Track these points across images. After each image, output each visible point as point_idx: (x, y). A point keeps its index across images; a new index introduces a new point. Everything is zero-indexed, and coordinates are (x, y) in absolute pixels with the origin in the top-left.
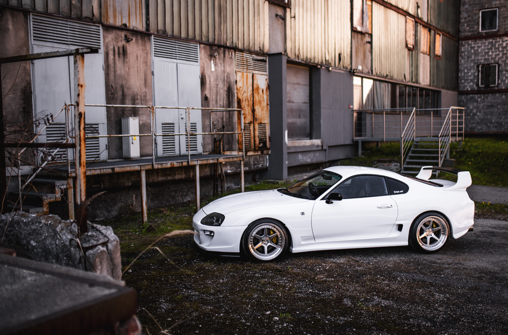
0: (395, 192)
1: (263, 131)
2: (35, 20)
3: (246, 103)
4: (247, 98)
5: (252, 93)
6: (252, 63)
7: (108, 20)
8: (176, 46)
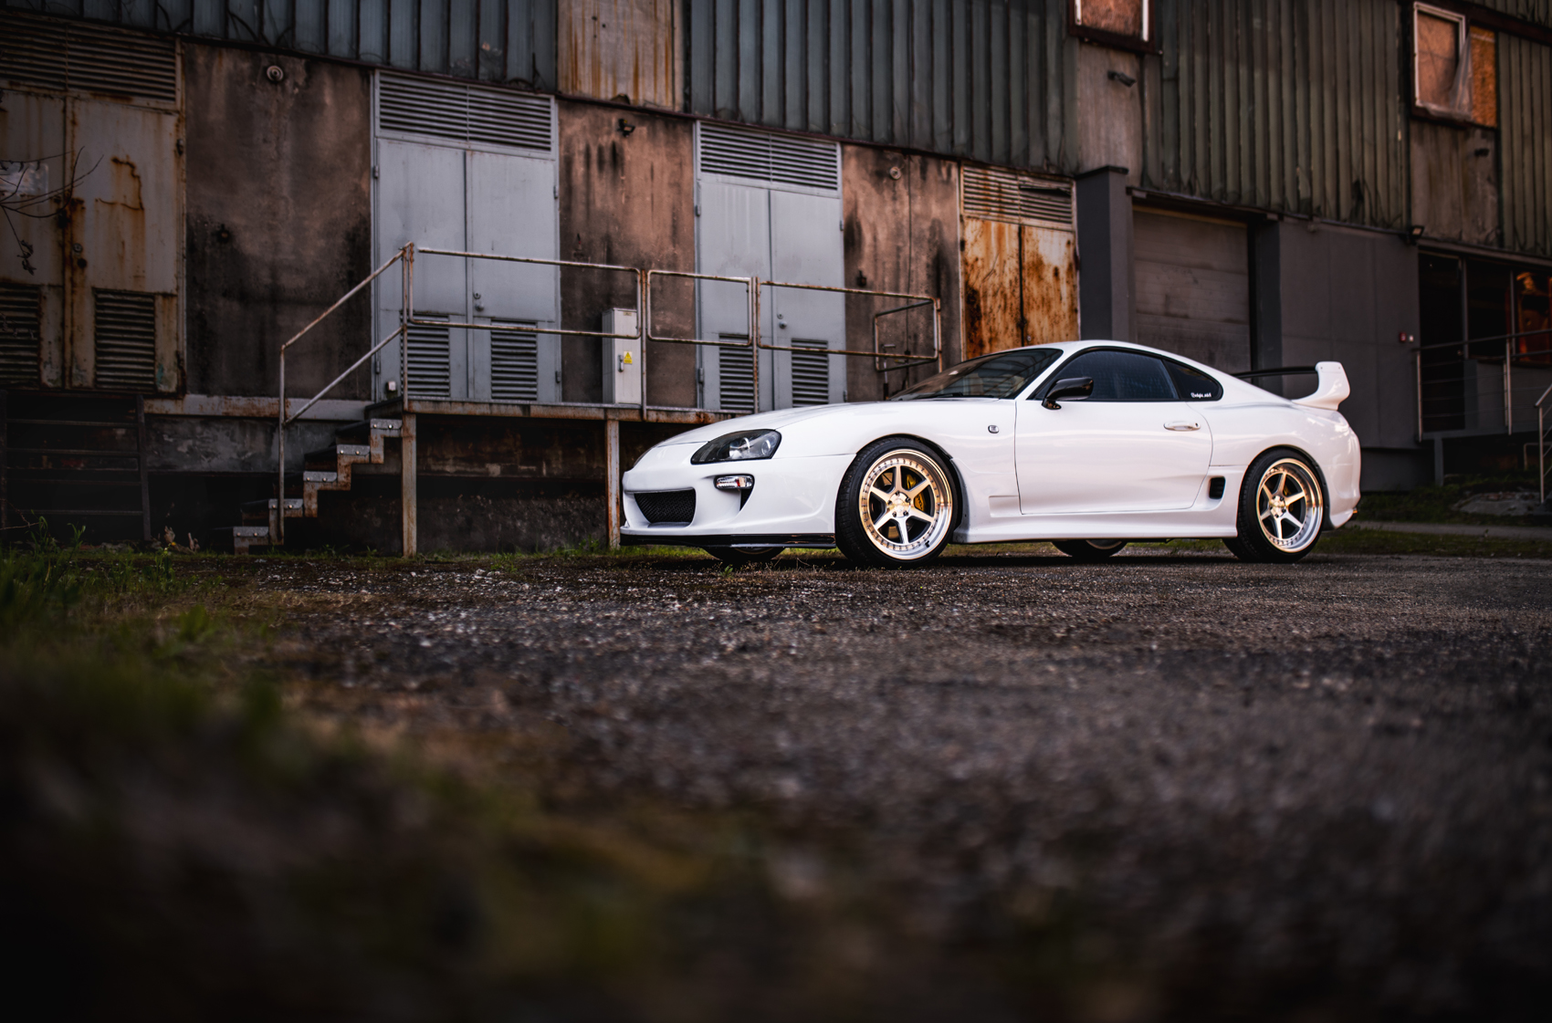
2: (387, 86)
3: (996, 302)
4: (1001, 289)
5: (1018, 277)
6: (1019, 197)
7: (578, 87)
8: (768, 147)
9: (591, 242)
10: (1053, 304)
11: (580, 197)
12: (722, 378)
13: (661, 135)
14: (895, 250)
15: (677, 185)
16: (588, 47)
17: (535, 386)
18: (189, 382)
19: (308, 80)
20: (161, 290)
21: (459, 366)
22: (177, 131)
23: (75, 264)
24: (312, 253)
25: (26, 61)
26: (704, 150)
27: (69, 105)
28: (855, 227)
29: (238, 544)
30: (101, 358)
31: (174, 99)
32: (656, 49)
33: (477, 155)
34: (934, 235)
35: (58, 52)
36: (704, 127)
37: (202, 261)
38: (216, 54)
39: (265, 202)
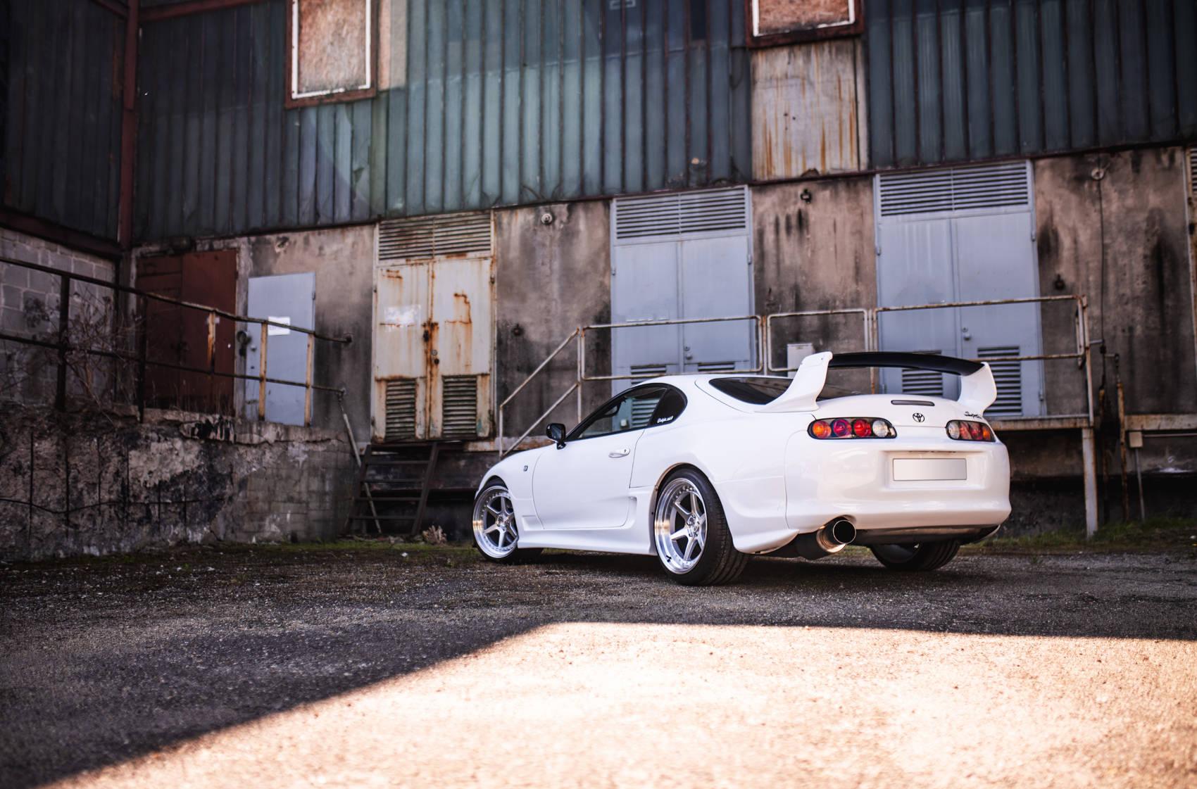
2: (621, 208)
7: (773, 172)
8: (950, 181)
9: (781, 293)
11: (771, 258)
13: (843, 194)
14: (1101, 248)
16: (780, 139)
18: (498, 429)
19: (569, 217)
20: (480, 372)
22: (491, 269)
23: (433, 362)
25: (414, 245)
26: (884, 198)
27: (431, 267)
28: (1051, 235)
30: (446, 419)
32: (840, 125)
33: (686, 244)
34: (1153, 225)
35: (428, 236)
36: (883, 178)
37: (506, 350)
38: (514, 214)
39: (543, 304)
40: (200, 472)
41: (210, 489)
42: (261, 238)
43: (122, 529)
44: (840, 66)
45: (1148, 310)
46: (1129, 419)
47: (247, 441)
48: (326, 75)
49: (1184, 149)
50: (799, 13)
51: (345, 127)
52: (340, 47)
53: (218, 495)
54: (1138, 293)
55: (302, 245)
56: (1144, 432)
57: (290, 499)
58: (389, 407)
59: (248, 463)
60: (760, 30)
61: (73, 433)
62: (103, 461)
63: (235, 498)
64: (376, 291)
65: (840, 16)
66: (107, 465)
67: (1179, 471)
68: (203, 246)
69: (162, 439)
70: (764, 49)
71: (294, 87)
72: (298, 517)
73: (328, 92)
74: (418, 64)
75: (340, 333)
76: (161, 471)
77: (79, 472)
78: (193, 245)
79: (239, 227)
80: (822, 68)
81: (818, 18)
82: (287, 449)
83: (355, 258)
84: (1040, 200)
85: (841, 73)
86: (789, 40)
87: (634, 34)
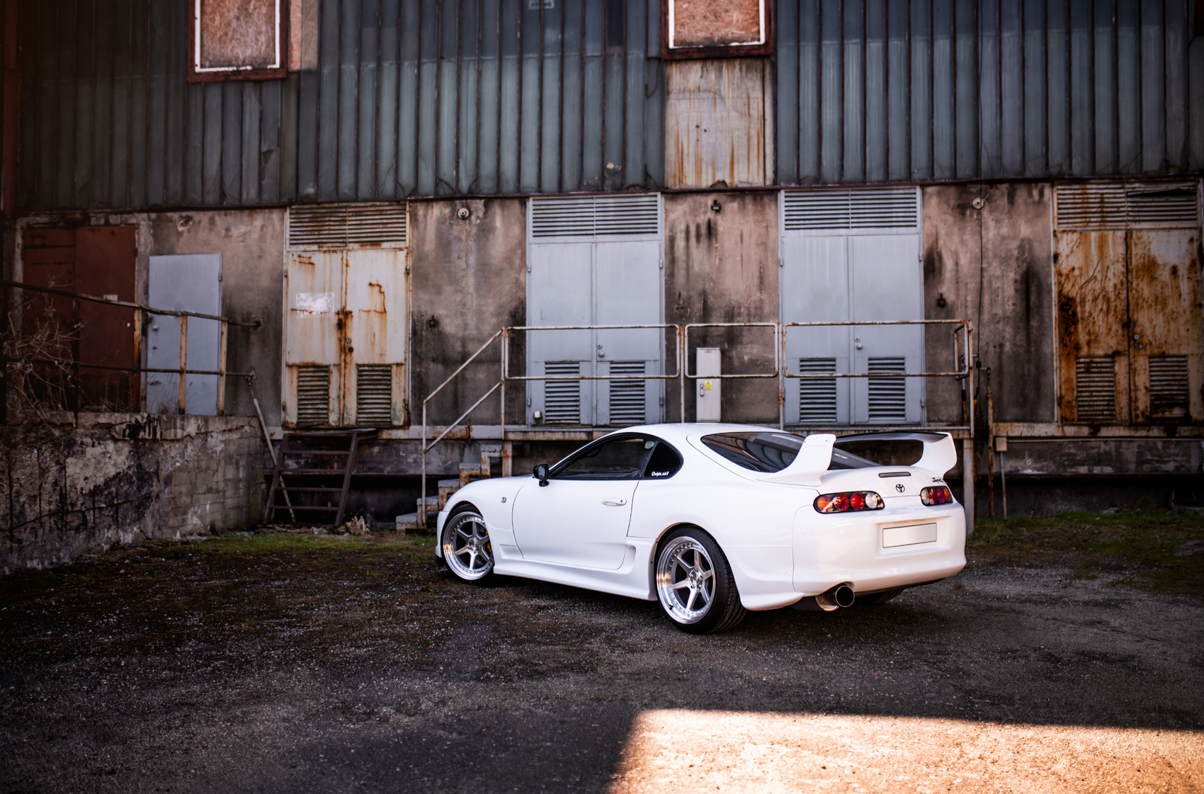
0: (654, 474)
1: (1174, 376)
2: (538, 207)
3: (1096, 306)
4: (1104, 293)
5: (1124, 280)
6: (1126, 205)
7: (684, 182)
8: (848, 201)
9: (690, 298)
10: (1170, 301)
11: (681, 264)
12: (802, 394)
13: (750, 207)
14: (979, 272)
15: (764, 245)
16: (692, 150)
17: (643, 409)
18: (412, 418)
19: (485, 214)
20: (395, 362)
21: (586, 397)
22: (406, 260)
23: (347, 350)
24: (488, 328)
25: (327, 232)
26: (787, 213)
27: (345, 255)
28: (936, 256)
29: (399, 527)
30: (360, 407)
31: (405, 240)
32: (749, 140)
33: (600, 246)
34: (1024, 253)
35: (342, 223)
36: (788, 194)
37: (421, 341)
38: (430, 207)
39: (458, 297)
40: (130, 472)
41: (139, 490)
42: (162, 215)
43: (61, 538)
44: (750, 84)
45: (1016, 328)
46: (997, 426)
47: (172, 437)
48: (232, 51)
49: (1052, 186)
50: (712, 29)
51: (252, 106)
52: (247, 22)
53: (146, 494)
54: (1008, 314)
55: (207, 225)
56: (1008, 438)
57: (210, 490)
58: (301, 393)
59: (173, 458)
60: (675, 43)
61: (14, 446)
62: (44, 472)
63: (161, 495)
64: (286, 276)
65: (751, 35)
66: (47, 475)
67: (1036, 472)
68: (97, 220)
69: (96, 443)
70: (678, 61)
71: (197, 60)
72: (216, 507)
73: (235, 68)
74: (331, 46)
75: (247, 318)
76: (95, 476)
77: (21, 486)
78: (86, 218)
79: (137, 202)
80: (733, 84)
81: (730, 36)
82: (206, 441)
83: (264, 242)
84: (927, 224)
85: (750, 91)
86: (703, 55)
87: (552, 35)
